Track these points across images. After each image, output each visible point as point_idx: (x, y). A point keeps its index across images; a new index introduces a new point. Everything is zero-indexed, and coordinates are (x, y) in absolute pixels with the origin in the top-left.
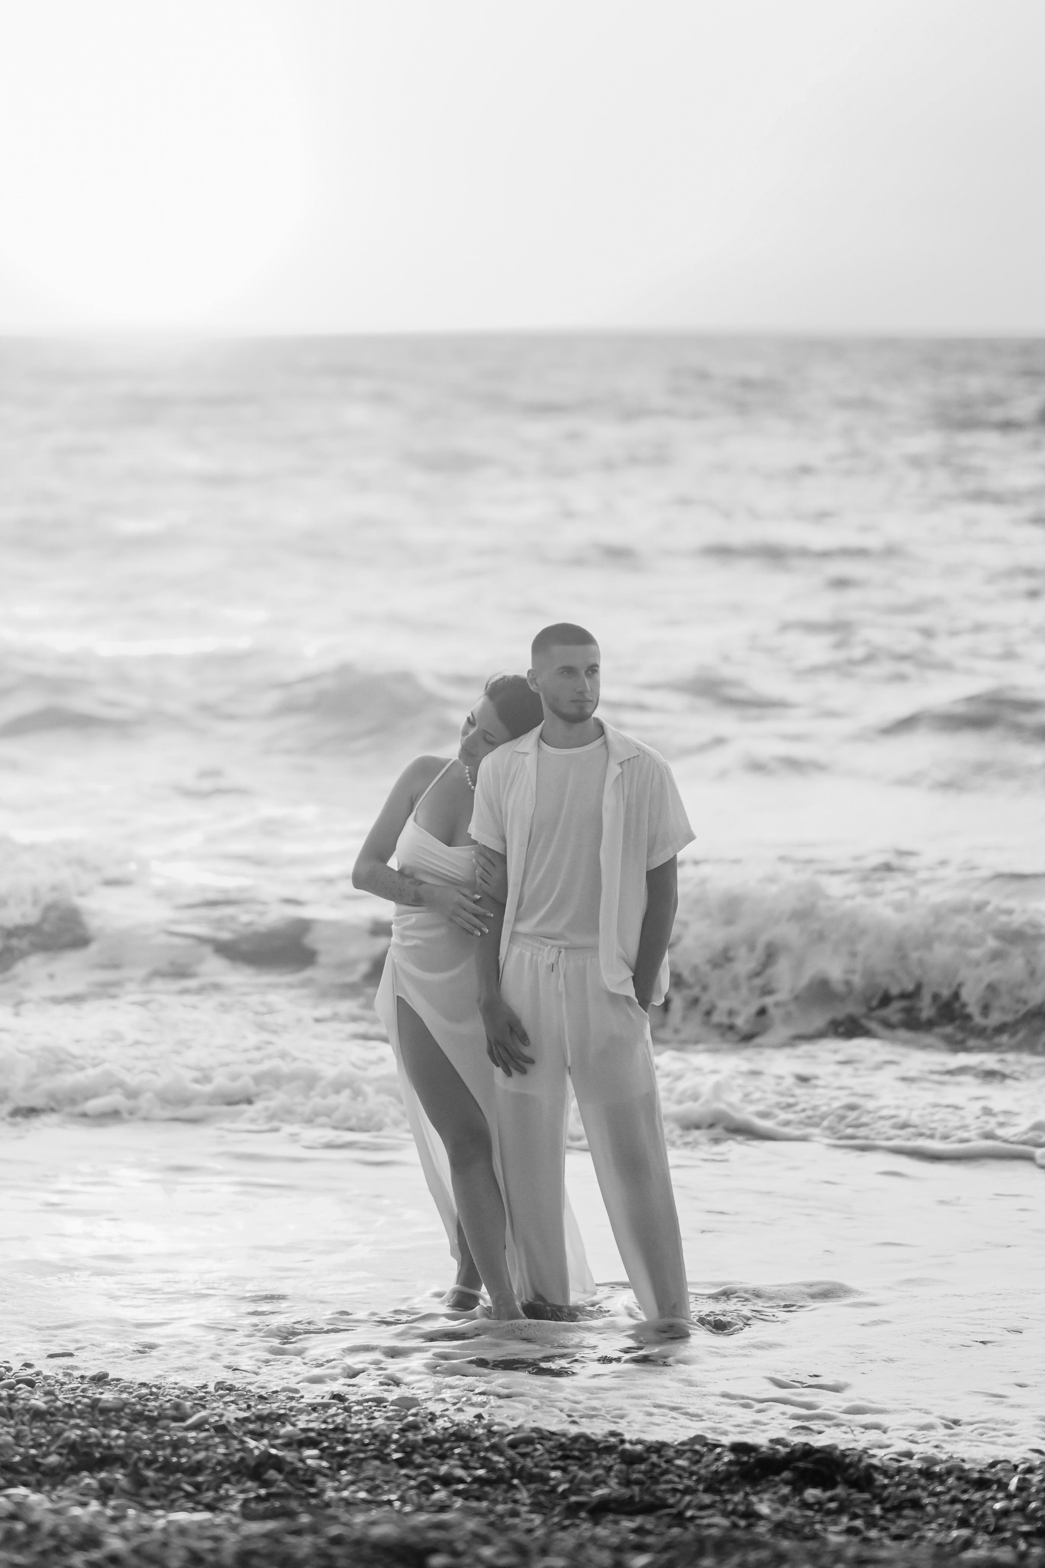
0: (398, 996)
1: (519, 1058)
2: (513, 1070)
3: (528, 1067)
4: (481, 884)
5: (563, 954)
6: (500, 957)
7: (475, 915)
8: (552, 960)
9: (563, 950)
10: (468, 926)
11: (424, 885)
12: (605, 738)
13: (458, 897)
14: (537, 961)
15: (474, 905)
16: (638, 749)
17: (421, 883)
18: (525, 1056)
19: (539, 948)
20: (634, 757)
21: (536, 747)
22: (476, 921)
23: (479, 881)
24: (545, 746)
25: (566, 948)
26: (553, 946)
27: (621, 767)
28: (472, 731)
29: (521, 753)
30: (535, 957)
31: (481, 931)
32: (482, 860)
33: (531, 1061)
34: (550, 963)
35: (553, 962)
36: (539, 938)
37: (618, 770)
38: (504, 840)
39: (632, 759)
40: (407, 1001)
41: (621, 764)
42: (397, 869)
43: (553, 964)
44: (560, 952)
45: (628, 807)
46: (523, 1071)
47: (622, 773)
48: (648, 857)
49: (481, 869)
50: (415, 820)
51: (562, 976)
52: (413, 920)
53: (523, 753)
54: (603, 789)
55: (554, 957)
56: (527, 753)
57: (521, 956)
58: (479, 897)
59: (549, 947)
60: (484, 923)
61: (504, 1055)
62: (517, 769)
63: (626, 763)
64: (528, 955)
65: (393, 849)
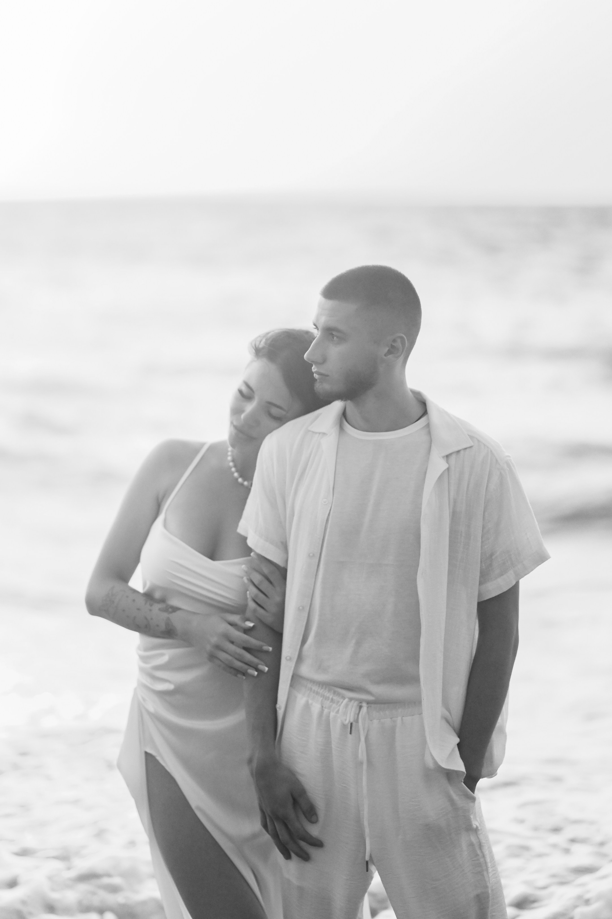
0: (146, 753)
1: (304, 839)
2: (293, 855)
3: (312, 851)
4: (255, 611)
5: (364, 709)
6: (278, 706)
7: (247, 649)
8: (349, 718)
9: (364, 705)
10: (238, 664)
11: (178, 613)
12: (428, 419)
13: (224, 627)
14: (328, 716)
15: (245, 637)
16: (471, 437)
17: (175, 609)
18: (311, 836)
19: (332, 699)
20: (466, 449)
21: (338, 427)
22: (248, 656)
23: (252, 605)
24: (348, 428)
25: (368, 703)
26: (351, 699)
27: (447, 462)
28: (250, 407)
29: (316, 433)
30: (326, 711)
31: (257, 669)
32: (257, 578)
33: (318, 844)
34: (347, 722)
35: (352, 720)
36: (333, 687)
37: (443, 466)
38: (285, 547)
39: (462, 452)
40: (158, 758)
41: (447, 457)
42: (141, 590)
43: (351, 724)
44: (361, 707)
45: (454, 515)
46: (305, 857)
47: (448, 469)
48: (481, 583)
49: (254, 590)
50: (165, 525)
51: (363, 739)
52: (165, 659)
53: (320, 433)
54: (422, 489)
55: (352, 714)
56: (324, 434)
57: (307, 707)
58: (251, 625)
59: (346, 700)
60: (261, 660)
61: (284, 835)
62: (310, 454)
63: (454, 456)
64: (316, 708)
65: (137, 560)
